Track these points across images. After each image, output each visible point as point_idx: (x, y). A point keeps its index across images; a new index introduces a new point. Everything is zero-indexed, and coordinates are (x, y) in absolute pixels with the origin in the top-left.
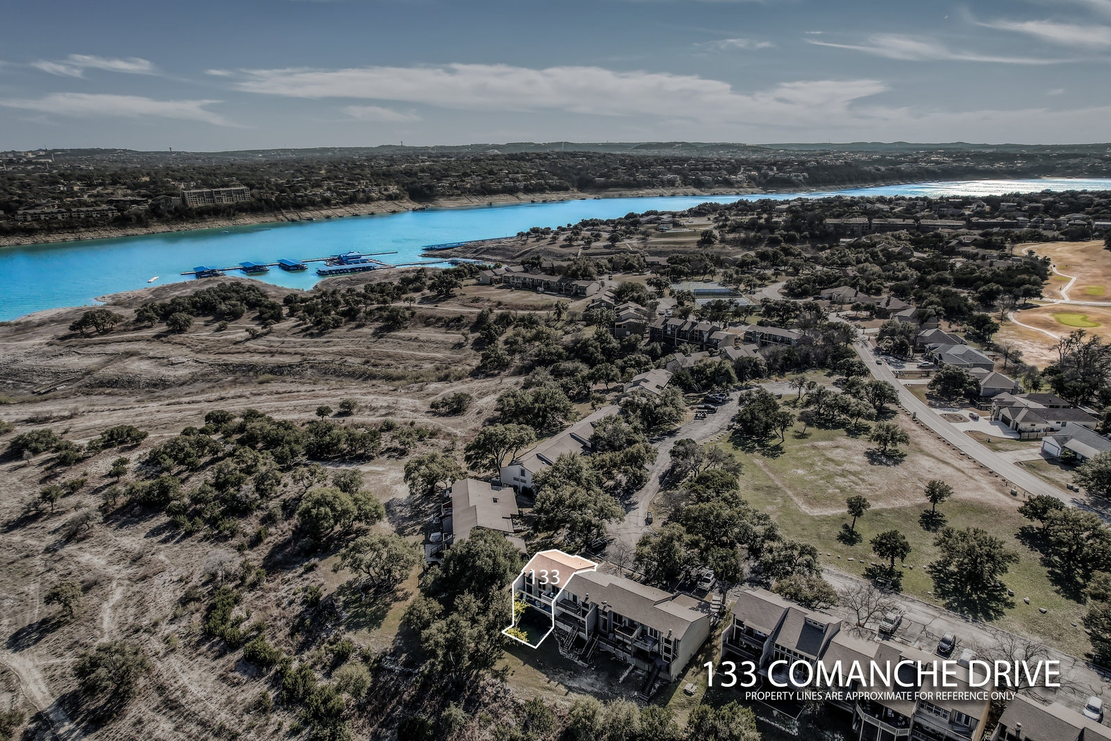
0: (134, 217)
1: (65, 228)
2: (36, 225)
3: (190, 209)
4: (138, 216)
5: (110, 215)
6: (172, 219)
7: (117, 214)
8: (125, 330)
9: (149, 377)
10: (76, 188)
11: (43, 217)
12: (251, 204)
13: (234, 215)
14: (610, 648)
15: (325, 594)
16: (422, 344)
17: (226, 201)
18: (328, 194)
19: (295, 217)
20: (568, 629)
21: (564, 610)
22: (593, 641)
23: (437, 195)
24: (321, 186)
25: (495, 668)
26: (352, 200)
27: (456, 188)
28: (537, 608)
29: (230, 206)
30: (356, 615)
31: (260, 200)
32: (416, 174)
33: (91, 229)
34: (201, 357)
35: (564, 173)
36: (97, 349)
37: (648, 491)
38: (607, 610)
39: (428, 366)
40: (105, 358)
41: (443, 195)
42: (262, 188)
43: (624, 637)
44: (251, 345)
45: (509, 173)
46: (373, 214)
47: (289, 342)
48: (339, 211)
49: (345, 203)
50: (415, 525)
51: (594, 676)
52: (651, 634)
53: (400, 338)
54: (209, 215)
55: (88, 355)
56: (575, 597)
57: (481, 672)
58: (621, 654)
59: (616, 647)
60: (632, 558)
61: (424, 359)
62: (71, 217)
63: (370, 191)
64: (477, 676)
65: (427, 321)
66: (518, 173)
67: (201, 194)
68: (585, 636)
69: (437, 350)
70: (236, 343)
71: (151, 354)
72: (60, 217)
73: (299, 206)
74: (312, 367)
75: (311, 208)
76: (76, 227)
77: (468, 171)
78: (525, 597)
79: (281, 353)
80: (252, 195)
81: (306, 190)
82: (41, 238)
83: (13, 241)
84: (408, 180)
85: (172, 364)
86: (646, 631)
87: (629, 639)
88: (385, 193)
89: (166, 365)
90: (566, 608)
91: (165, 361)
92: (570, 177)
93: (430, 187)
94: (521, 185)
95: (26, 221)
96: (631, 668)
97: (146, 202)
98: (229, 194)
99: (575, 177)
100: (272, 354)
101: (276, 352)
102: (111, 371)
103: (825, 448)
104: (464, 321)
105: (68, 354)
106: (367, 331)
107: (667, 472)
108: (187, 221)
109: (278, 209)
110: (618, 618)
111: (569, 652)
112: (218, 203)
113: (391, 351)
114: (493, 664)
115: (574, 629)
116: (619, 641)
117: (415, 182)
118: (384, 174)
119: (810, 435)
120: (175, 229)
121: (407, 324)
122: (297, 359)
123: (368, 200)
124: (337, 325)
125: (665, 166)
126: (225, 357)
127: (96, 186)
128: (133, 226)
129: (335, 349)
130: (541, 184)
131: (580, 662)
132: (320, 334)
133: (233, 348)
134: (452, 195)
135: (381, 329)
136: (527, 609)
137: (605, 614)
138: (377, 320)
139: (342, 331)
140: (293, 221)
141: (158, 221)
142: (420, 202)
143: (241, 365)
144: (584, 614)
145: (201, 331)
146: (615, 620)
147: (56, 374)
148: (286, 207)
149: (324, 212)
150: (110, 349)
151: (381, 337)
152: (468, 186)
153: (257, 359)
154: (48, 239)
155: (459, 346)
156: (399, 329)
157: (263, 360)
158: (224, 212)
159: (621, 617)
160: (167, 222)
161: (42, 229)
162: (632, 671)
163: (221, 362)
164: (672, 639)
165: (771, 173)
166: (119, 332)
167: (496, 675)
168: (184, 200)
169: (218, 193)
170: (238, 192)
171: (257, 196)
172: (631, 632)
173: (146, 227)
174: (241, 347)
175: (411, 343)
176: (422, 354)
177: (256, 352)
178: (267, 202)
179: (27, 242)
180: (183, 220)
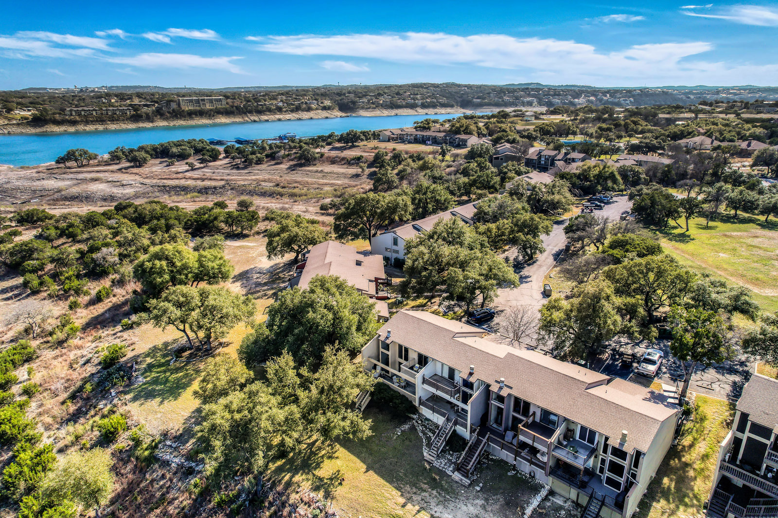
0: (144, 115)
1: (97, 121)
2: (78, 118)
3: (183, 111)
4: (147, 115)
5: (128, 113)
6: (170, 117)
7: (133, 112)
8: (98, 165)
9: (102, 194)
10: (113, 101)
11: (83, 113)
12: (226, 109)
13: (214, 116)
14: (507, 456)
15: (130, 355)
16: (325, 175)
17: (208, 107)
18: (281, 104)
19: (256, 119)
20: (439, 420)
21: (433, 390)
22: (478, 442)
23: (358, 108)
24: (276, 99)
25: (319, 473)
26: (298, 109)
27: (373, 103)
28: (395, 386)
29: (211, 110)
30: (155, 381)
31: (232, 107)
32: (344, 94)
33: (115, 122)
34: (147, 181)
35: (450, 96)
36: (72, 176)
37: (540, 266)
38: (504, 393)
39: (327, 188)
40: (75, 182)
41: (363, 108)
42: (235, 99)
43: (534, 439)
44: (188, 174)
45: (411, 94)
46: (311, 118)
47: (218, 173)
48: (288, 116)
49: (292, 111)
50: (268, 290)
51: (480, 502)
52: (582, 436)
53: (309, 171)
54: (196, 115)
55: (63, 179)
56: (452, 371)
57: (297, 478)
58: (526, 468)
59: (517, 454)
60: (536, 323)
61: (326, 184)
62: (102, 114)
63: (310, 103)
64: (289, 484)
65: (333, 161)
66: (417, 94)
67: (191, 101)
68: (465, 432)
69: (338, 178)
70: (177, 173)
71: (110, 179)
72: (94, 113)
73: (260, 112)
74: (232, 189)
75: (268, 113)
76: (104, 121)
77: (382, 92)
78: (378, 370)
79: (211, 179)
80: (227, 103)
81: (265, 101)
82: (81, 127)
83: (62, 129)
84: (338, 98)
85: (123, 185)
86: (573, 431)
87: (543, 443)
88: (322, 105)
89: (118, 186)
90: (438, 388)
91: (119, 183)
92: (455, 99)
93: (354, 103)
94: (419, 102)
95: (71, 115)
96: (544, 493)
97: (154, 105)
98: (211, 101)
99: (459, 99)
100: (203, 180)
101: (206, 179)
102: (75, 190)
103: (741, 237)
104: (363, 159)
105: (48, 179)
106: (284, 166)
107: (561, 251)
108: (181, 118)
109: (245, 113)
110: (521, 406)
111: (438, 457)
112: (202, 107)
113: (299, 179)
114: (318, 466)
115: (448, 420)
116: (523, 445)
117: (343, 99)
118: (322, 95)
119: (716, 227)
120: (172, 124)
121: (317, 162)
122: (223, 183)
123: (309, 109)
124: (259, 162)
125: (525, 92)
126: (165, 181)
127: (126, 100)
128: (143, 121)
129: (254, 177)
130: (434, 102)
131: (457, 476)
132: (245, 168)
133: (175, 176)
134: (369, 108)
135: (295, 165)
136: (379, 386)
137: (501, 399)
138: (292, 160)
139: (263, 166)
140: (255, 121)
141: (160, 119)
142: (346, 112)
143: (176, 187)
144: (465, 398)
145: (155, 167)
146: (516, 410)
147: (34, 191)
148: (251, 112)
149: (277, 117)
150: (81, 176)
151: (294, 170)
152: (381, 102)
153: (190, 183)
154: (85, 128)
155: (357, 176)
156: (309, 165)
157: (194, 183)
158: (207, 113)
159: (527, 405)
160: (166, 119)
161: (82, 121)
162: (546, 499)
163: (161, 184)
164: (629, 449)
165: (605, 98)
166: (93, 166)
167: (318, 485)
168: (179, 105)
169: (203, 100)
170: (217, 100)
171: (231, 104)
172: (549, 433)
173: (152, 122)
174: (180, 176)
175: (316, 174)
176: (325, 181)
177: (190, 178)
178: (238, 108)
179: (72, 129)
180: (177, 118)
